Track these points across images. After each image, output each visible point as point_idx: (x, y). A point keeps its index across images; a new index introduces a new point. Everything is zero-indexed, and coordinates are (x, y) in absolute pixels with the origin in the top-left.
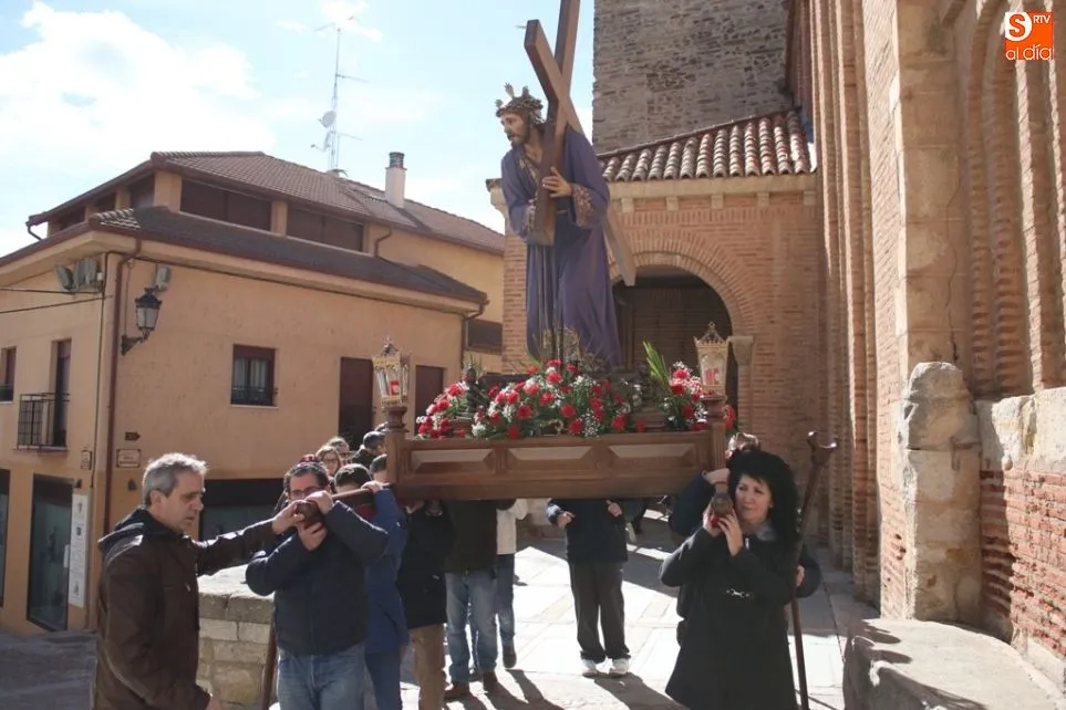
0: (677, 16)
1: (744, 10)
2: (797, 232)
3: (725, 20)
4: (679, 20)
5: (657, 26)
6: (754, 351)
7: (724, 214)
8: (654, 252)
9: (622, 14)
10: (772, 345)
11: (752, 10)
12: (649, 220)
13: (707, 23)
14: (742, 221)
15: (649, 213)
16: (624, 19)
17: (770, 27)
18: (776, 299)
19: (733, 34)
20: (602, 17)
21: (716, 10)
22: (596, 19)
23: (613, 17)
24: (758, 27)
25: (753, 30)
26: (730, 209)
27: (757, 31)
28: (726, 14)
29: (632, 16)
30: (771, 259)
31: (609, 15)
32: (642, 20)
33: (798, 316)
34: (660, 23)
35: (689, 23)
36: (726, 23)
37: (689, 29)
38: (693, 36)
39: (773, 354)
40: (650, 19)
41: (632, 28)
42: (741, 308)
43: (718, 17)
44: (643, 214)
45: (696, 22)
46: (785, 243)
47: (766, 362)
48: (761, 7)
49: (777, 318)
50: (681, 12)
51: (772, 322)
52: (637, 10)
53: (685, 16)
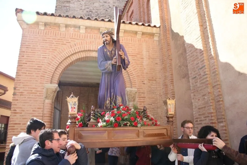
0: (81, 9)
1: (102, 10)
2: (152, 49)
3: (96, 12)
4: (82, 10)
5: (75, 11)
6: (137, 96)
7: (124, 39)
8: (93, 51)
9: (65, 7)
10: (144, 93)
11: (104, 11)
12: (91, 37)
13: (91, 12)
14: (130, 42)
15: (91, 35)
16: (65, 8)
17: (109, 16)
18: (145, 74)
19: (98, 16)
20: (58, 7)
21: (94, 9)
22: (56, 7)
23: (62, 7)
24: (105, 15)
25: (104, 16)
26: (126, 37)
27: (105, 16)
28: (96, 11)
29: (68, 8)
30: (142, 58)
31: (60, 6)
32: (71, 9)
33: (154, 82)
34: (76, 10)
35: (85, 12)
36: (96, 13)
37: (85, 13)
38: (86, 15)
39: (145, 97)
40: (73, 9)
41: (67, 11)
42: (131, 77)
43: (94, 11)
44: (89, 35)
45: (87, 12)
46: (148, 53)
47: (142, 101)
48: (107, 10)
49: (145, 82)
50: (83, 8)
51: (144, 84)
52: (69, 6)
53: (84, 9)
